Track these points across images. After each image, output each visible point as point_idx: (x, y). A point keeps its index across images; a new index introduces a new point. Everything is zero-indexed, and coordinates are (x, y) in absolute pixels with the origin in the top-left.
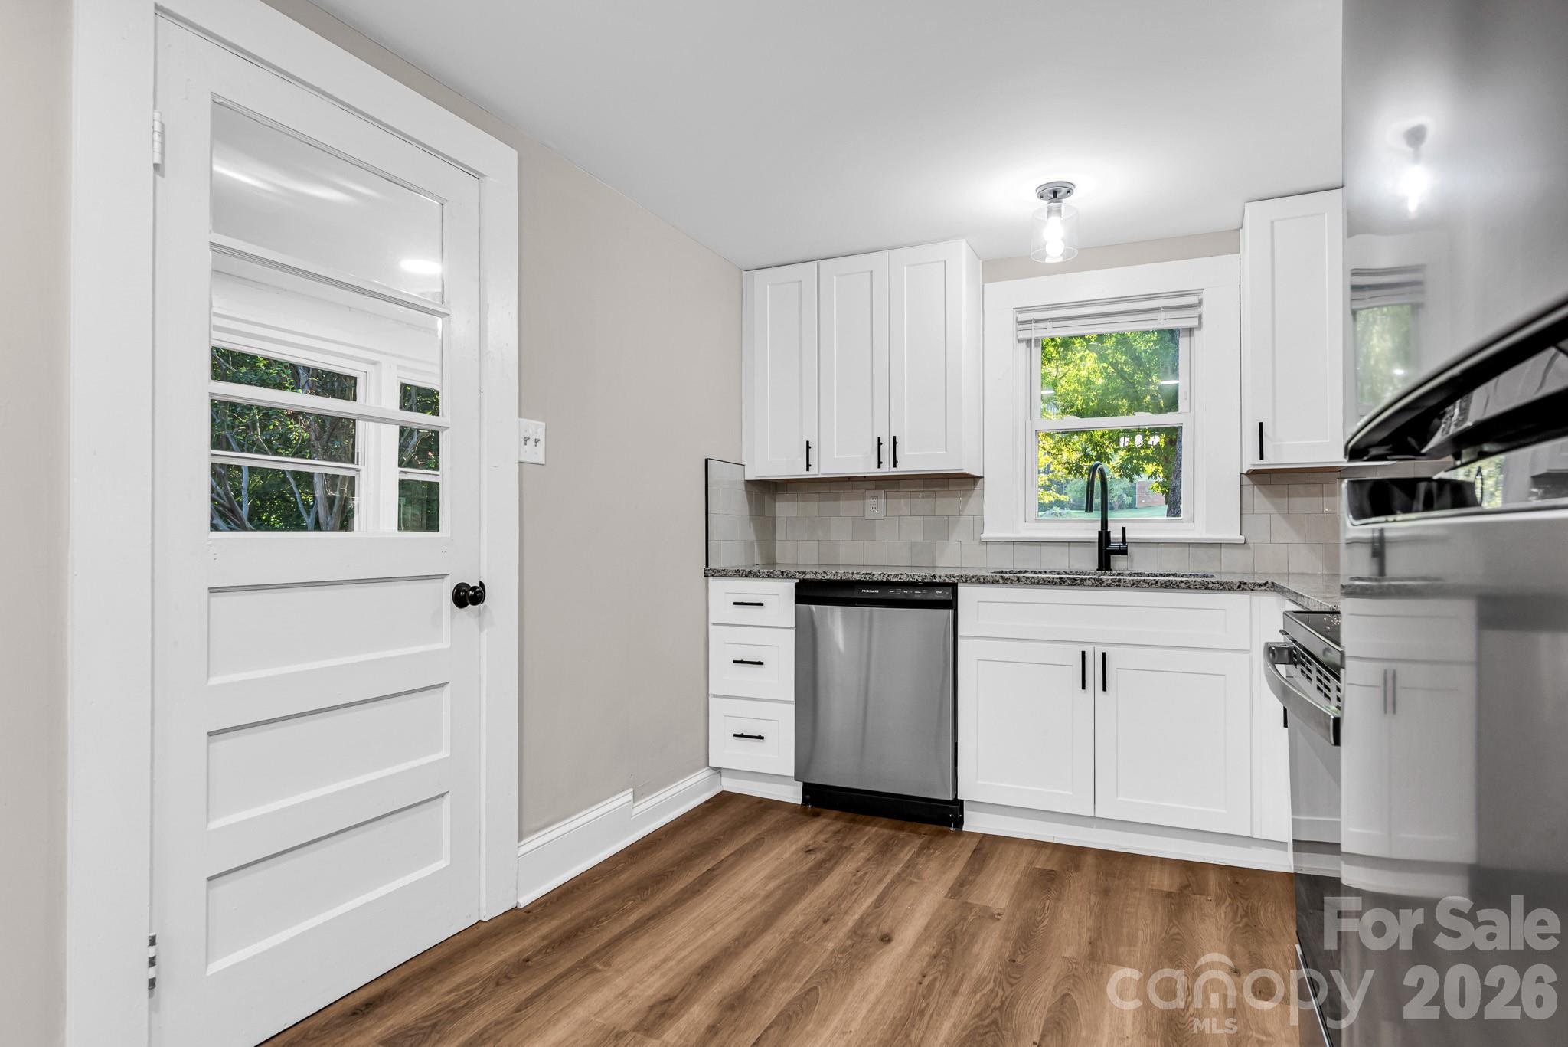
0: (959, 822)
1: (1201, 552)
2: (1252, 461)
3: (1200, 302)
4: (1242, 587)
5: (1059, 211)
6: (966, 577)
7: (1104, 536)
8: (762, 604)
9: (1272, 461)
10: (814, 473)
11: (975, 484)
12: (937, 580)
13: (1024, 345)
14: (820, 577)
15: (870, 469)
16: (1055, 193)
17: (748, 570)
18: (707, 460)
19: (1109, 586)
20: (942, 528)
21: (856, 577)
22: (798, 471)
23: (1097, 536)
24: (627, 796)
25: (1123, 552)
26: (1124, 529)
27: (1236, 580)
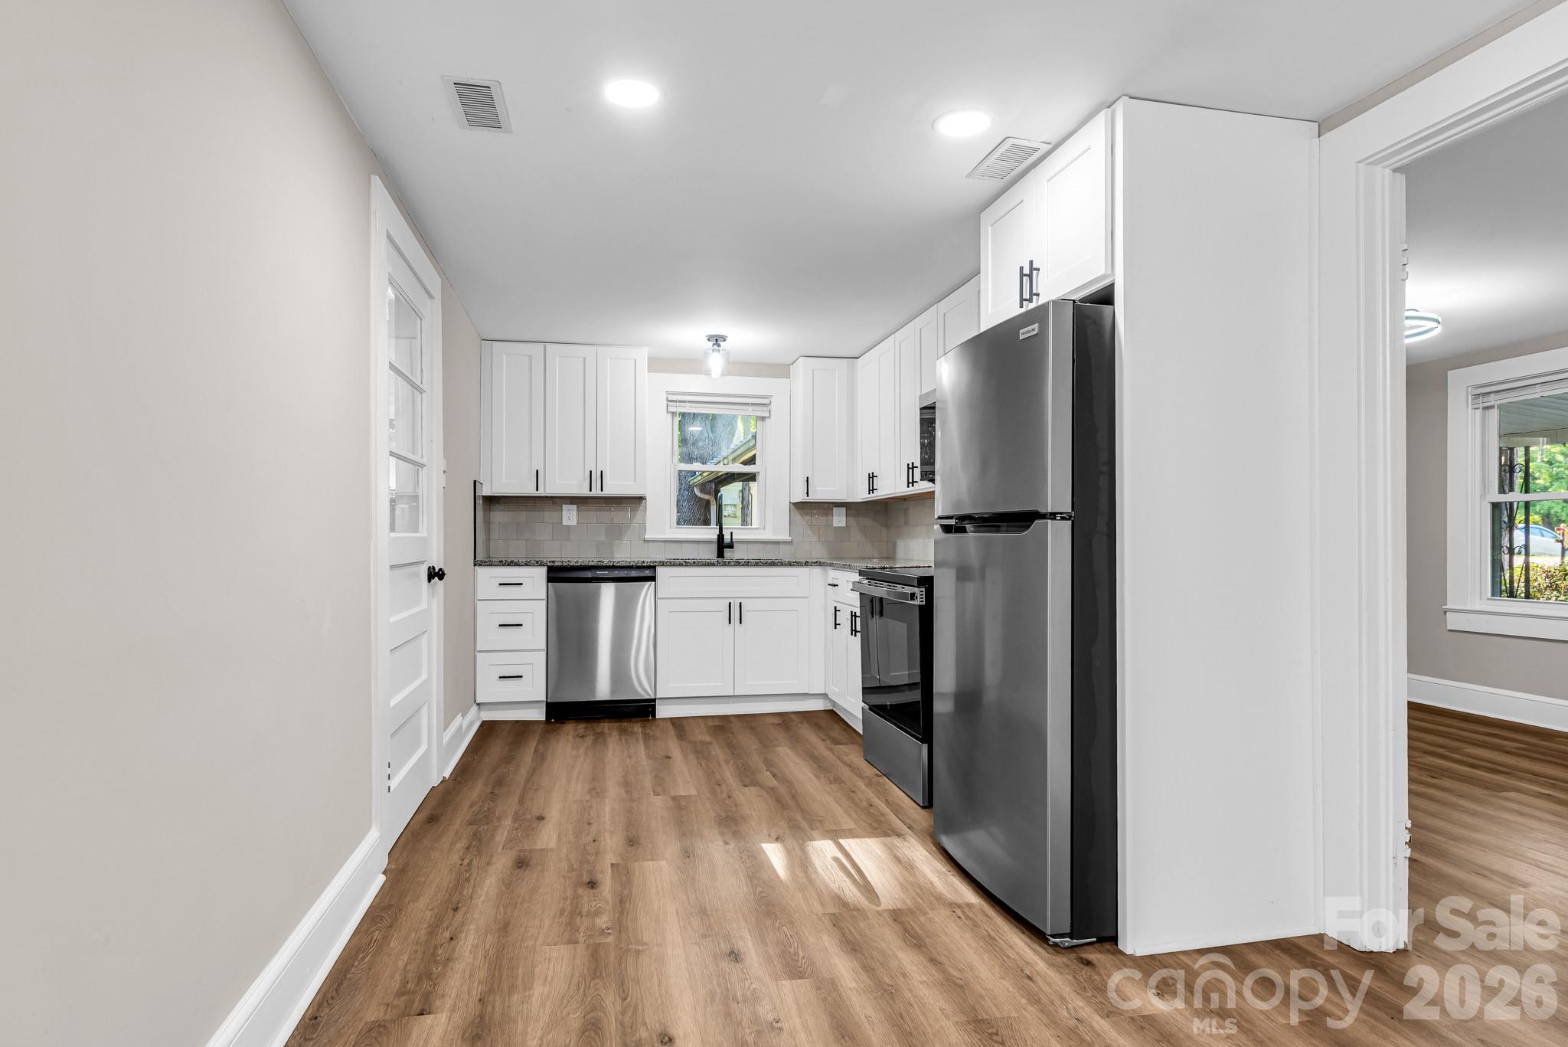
0: (654, 715)
1: (769, 547)
2: (800, 496)
3: (770, 404)
4: (806, 564)
5: (719, 351)
6: (663, 562)
7: (721, 536)
8: (521, 584)
9: (813, 497)
10: (541, 492)
11: (640, 503)
12: (645, 564)
13: (670, 415)
14: (565, 564)
15: (584, 492)
16: (717, 340)
17: (509, 560)
18: (475, 482)
19: (743, 565)
20: (616, 532)
21: (591, 564)
22: (529, 490)
23: (716, 537)
24: (459, 718)
25: (731, 546)
26: (732, 533)
27: (804, 561)
